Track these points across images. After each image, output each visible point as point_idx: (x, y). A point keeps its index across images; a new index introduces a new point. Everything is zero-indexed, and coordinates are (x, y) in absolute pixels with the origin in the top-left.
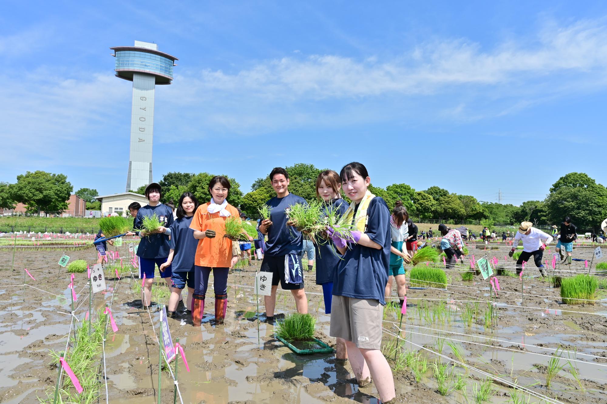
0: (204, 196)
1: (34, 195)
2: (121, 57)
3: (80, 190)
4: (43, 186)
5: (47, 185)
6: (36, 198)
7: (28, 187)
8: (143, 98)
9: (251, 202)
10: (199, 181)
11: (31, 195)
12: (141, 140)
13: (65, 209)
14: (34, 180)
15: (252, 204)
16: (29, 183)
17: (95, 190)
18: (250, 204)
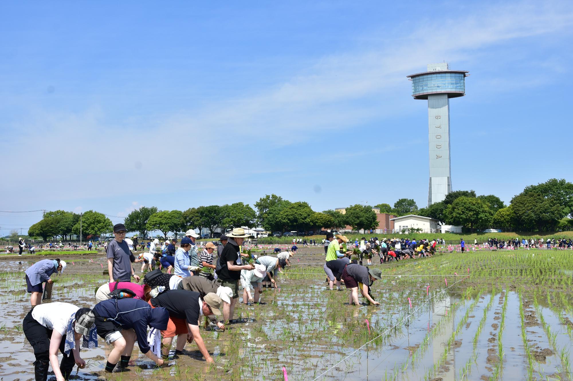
0: (458, 216)
1: (355, 221)
2: (416, 83)
3: (398, 200)
4: (359, 215)
5: (361, 214)
6: (356, 223)
7: (351, 216)
8: (437, 117)
9: (499, 217)
10: (457, 203)
11: (353, 221)
12: (438, 157)
13: (377, 226)
14: (354, 212)
15: (500, 219)
16: (352, 213)
17: (413, 200)
18: (499, 220)
